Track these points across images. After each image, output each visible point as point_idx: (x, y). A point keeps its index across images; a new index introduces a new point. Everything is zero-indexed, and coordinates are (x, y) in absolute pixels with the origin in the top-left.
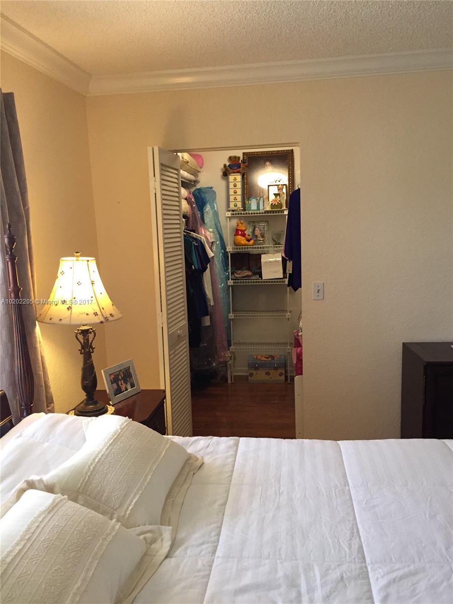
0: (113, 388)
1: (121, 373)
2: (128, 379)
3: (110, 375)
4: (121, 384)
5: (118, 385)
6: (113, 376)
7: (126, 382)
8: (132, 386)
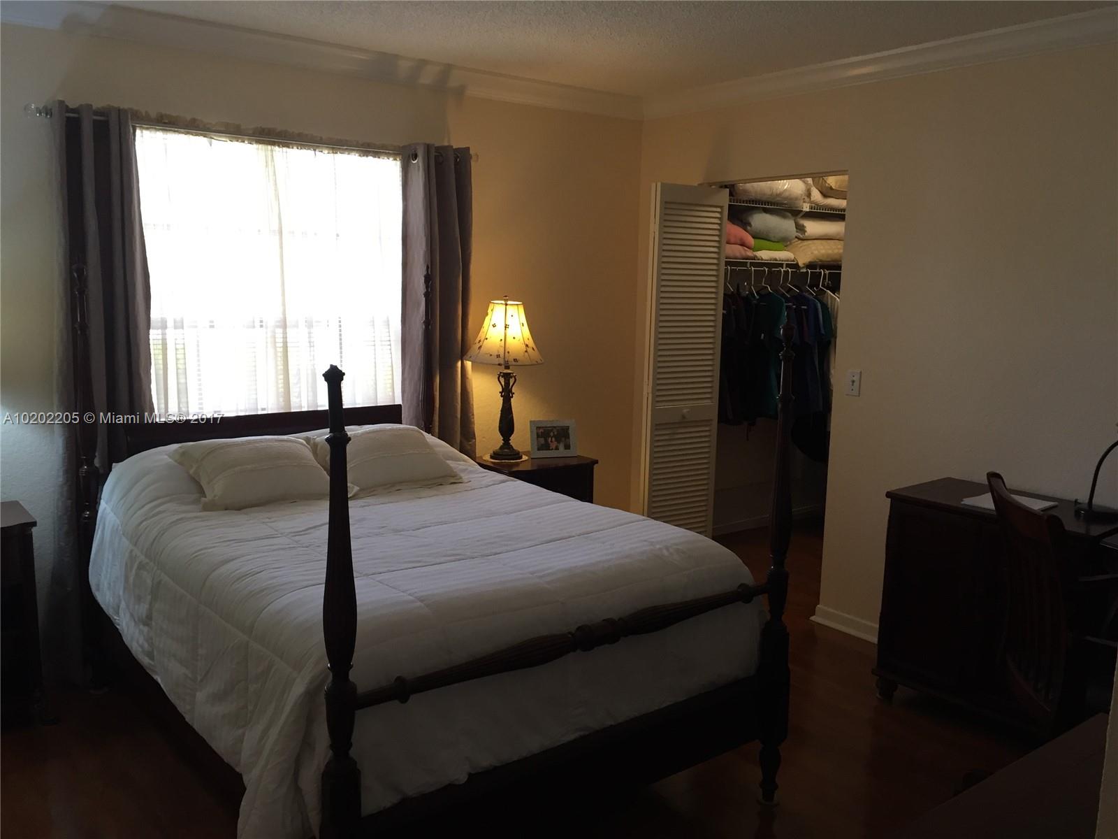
0: (538, 442)
1: (555, 430)
2: (563, 439)
3: (540, 428)
4: (551, 441)
5: (546, 440)
6: (541, 430)
7: (558, 441)
8: (567, 447)
